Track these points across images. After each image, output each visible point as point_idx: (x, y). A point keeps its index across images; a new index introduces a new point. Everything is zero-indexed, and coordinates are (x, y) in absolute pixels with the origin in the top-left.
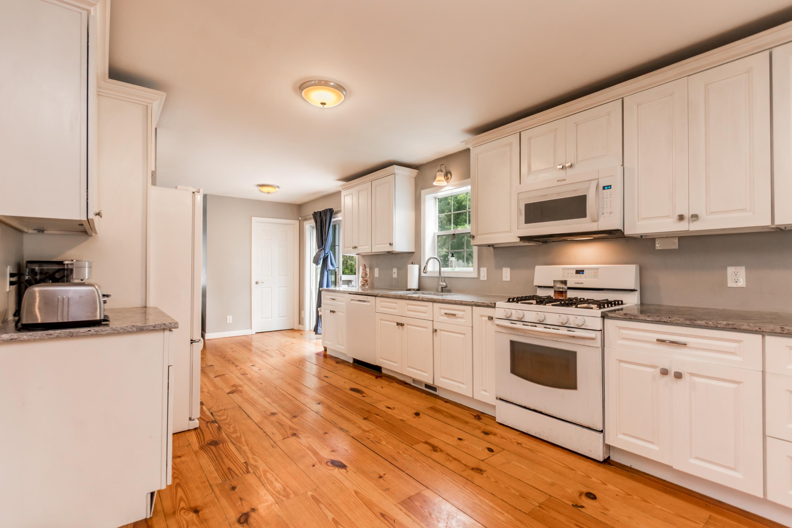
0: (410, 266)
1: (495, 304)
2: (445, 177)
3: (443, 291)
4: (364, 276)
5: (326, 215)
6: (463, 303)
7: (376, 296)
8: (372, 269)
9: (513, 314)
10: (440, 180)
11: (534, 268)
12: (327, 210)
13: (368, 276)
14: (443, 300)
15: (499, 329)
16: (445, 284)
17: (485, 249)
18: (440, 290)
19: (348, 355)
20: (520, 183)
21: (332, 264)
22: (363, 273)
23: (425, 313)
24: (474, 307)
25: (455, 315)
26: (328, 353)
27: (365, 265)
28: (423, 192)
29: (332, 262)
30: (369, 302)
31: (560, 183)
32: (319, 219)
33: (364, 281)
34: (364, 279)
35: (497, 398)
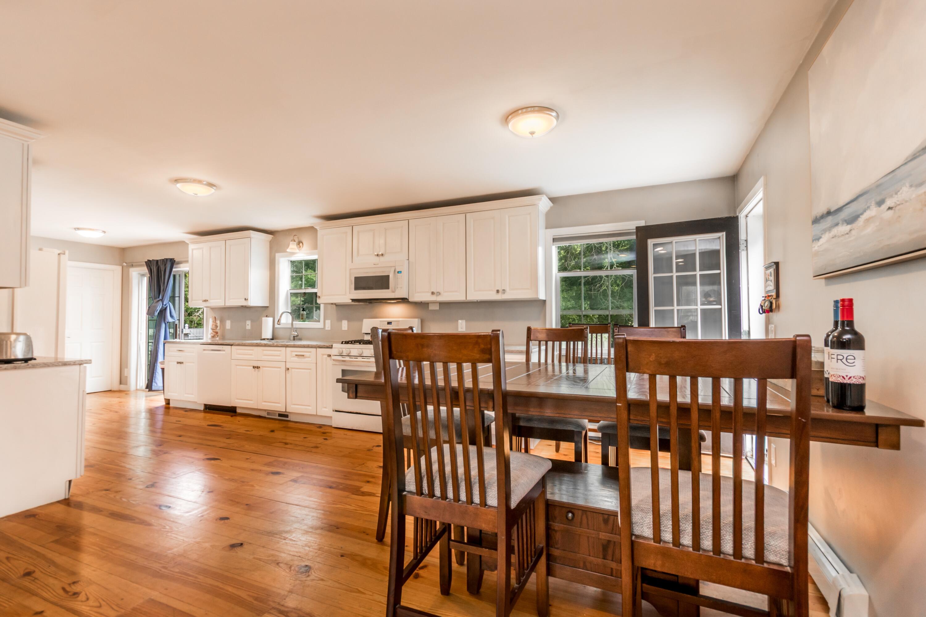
0: (264, 319)
1: (332, 345)
2: (297, 246)
3: (295, 339)
4: (214, 328)
5: (165, 265)
6: (310, 346)
7: (232, 345)
8: (222, 321)
9: (344, 351)
10: (293, 247)
11: (362, 321)
12: (167, 259)
13: (219, 328)
14: (294, 345)
15: (335, 363)
16: (296, 333)
17: (329, 306)
18: (292, 338)
19: (198, 402)
20: (352, 262)
21: (172, 316)
22: (213, 325)
23: (279, 356)
24: (318, 349)
25: (303, 356)
26: (172, 405)
27: (215, 318)
28: (277, 255)
29: (172, 314)
30: (224, 351)
31: (375, 266)
32: (155, 267)
33: (214, 333)
34: (214, 331)
35: (333, 411)
